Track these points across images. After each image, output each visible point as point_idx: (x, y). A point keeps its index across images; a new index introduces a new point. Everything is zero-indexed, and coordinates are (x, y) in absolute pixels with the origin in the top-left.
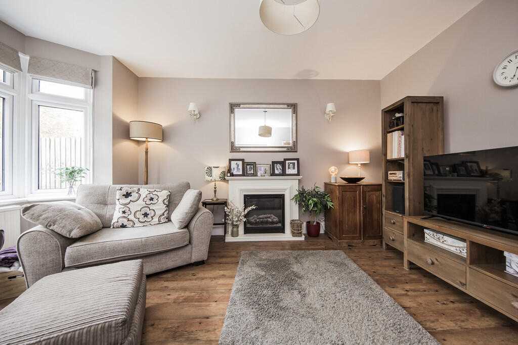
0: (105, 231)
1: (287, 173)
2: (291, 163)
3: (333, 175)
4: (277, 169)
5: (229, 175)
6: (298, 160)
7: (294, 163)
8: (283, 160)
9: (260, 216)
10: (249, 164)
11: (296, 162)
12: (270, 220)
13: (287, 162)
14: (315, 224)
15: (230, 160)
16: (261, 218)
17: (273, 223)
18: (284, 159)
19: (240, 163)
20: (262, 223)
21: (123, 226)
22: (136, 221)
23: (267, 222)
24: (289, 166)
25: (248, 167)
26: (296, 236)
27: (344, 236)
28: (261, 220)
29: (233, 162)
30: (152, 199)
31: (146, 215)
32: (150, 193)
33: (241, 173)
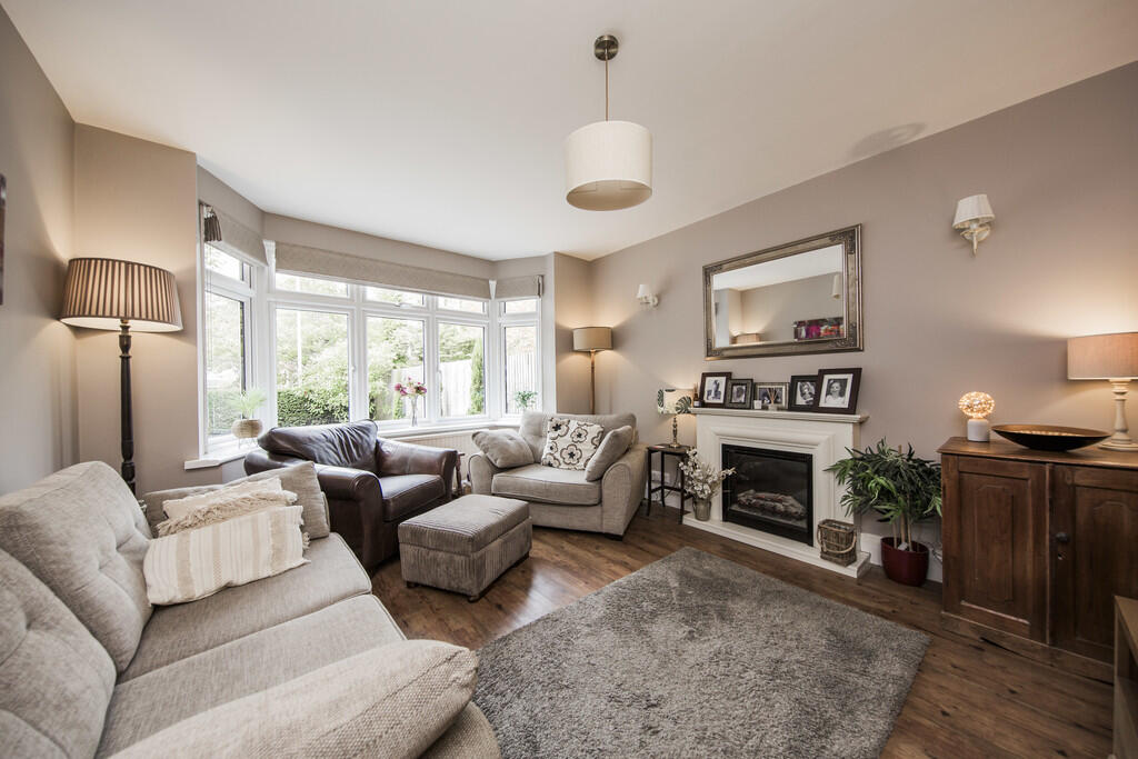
0: (534, 467)
1: (822, 404)
2: (835, 381)
3: (976, 418)
4: (803, 394)
5: (697, 403)
6: (857, 373)
7: (846, 380)
8: (817, 373)
9: (760, 495)
10: (739, 382)
11: (849, 377)
12: (780, 507)
13: (827, 377)
14: (903, 547)
15: (705, 376)
16: (762, 499)
17: (786, 515)
18: (820, 371)
19: (722, 380)
20: (763, 509)
21: (550, 465)
22: (561, 460)
23: (774, 511)
24: (830, 386)
25: (735, 388)
26: (830, 560)
27: (963, 603)
28: (762, 502)
29: (708, 379)
30: (579, 436)
31: (572, 455)
32: (580, 426)
33: (721, 401)
